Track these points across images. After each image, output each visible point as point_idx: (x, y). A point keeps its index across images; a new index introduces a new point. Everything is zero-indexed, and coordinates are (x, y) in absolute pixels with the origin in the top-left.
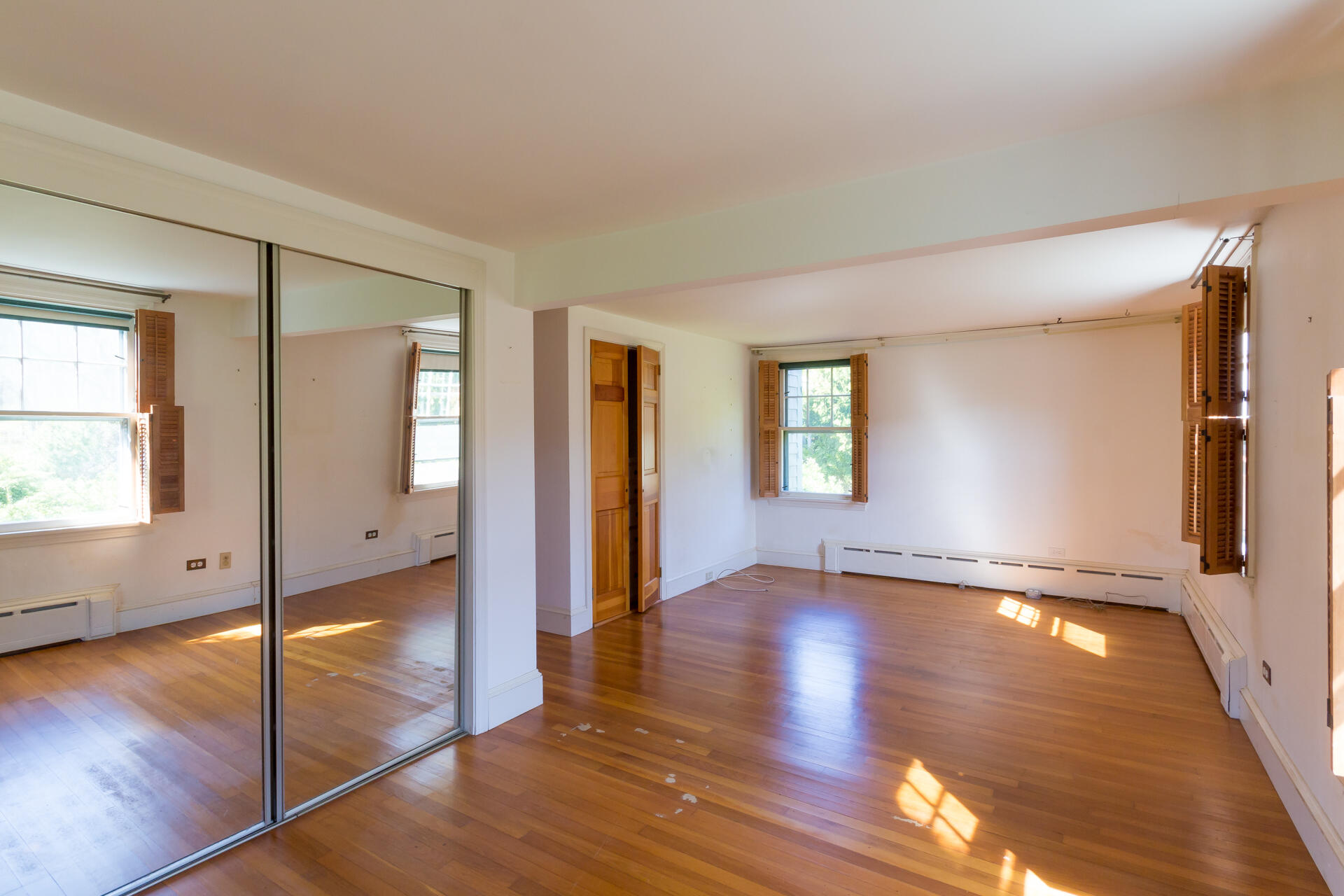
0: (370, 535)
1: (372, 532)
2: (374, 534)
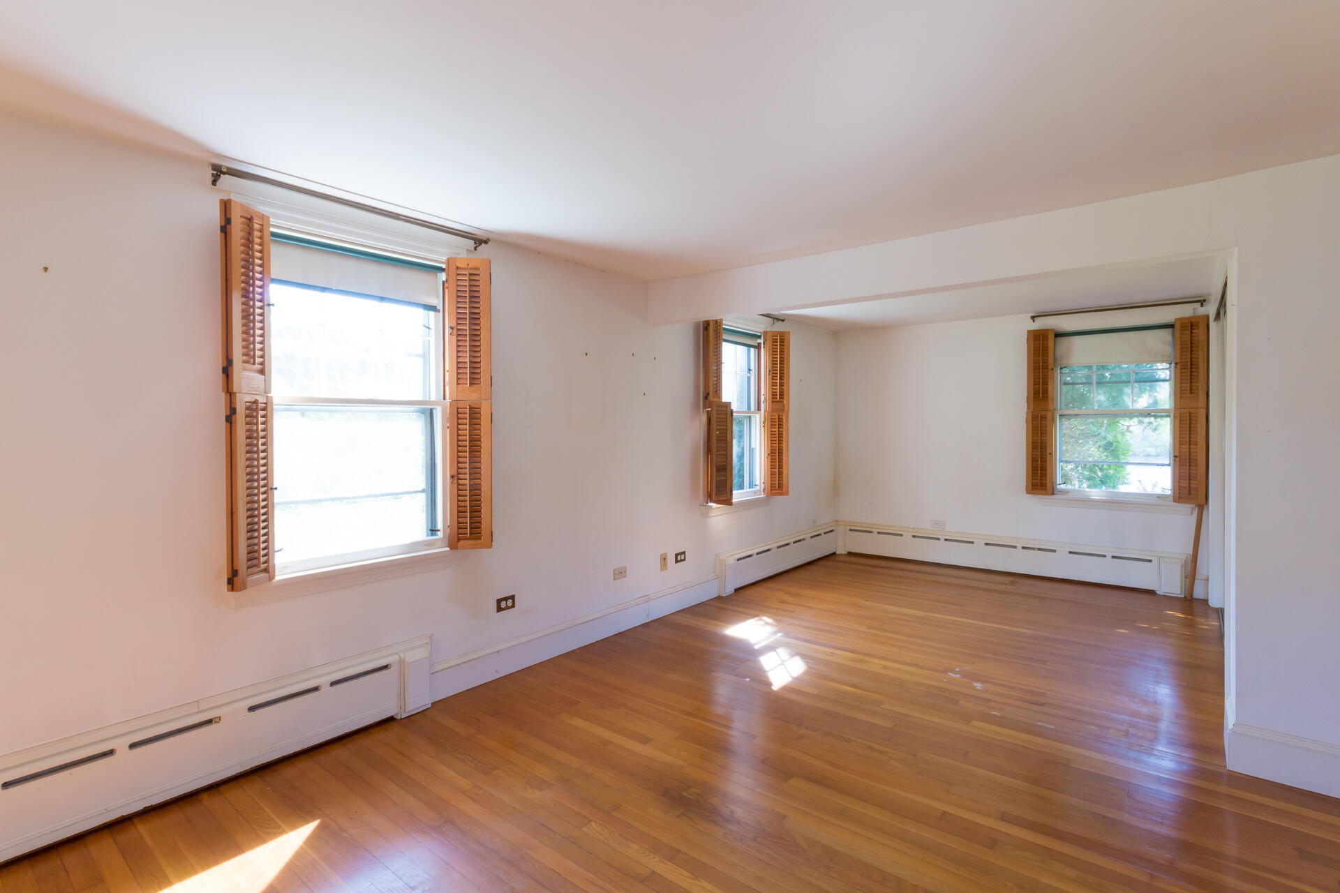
0: (503, 604)
1: (506, 599)
2: (510, 602)
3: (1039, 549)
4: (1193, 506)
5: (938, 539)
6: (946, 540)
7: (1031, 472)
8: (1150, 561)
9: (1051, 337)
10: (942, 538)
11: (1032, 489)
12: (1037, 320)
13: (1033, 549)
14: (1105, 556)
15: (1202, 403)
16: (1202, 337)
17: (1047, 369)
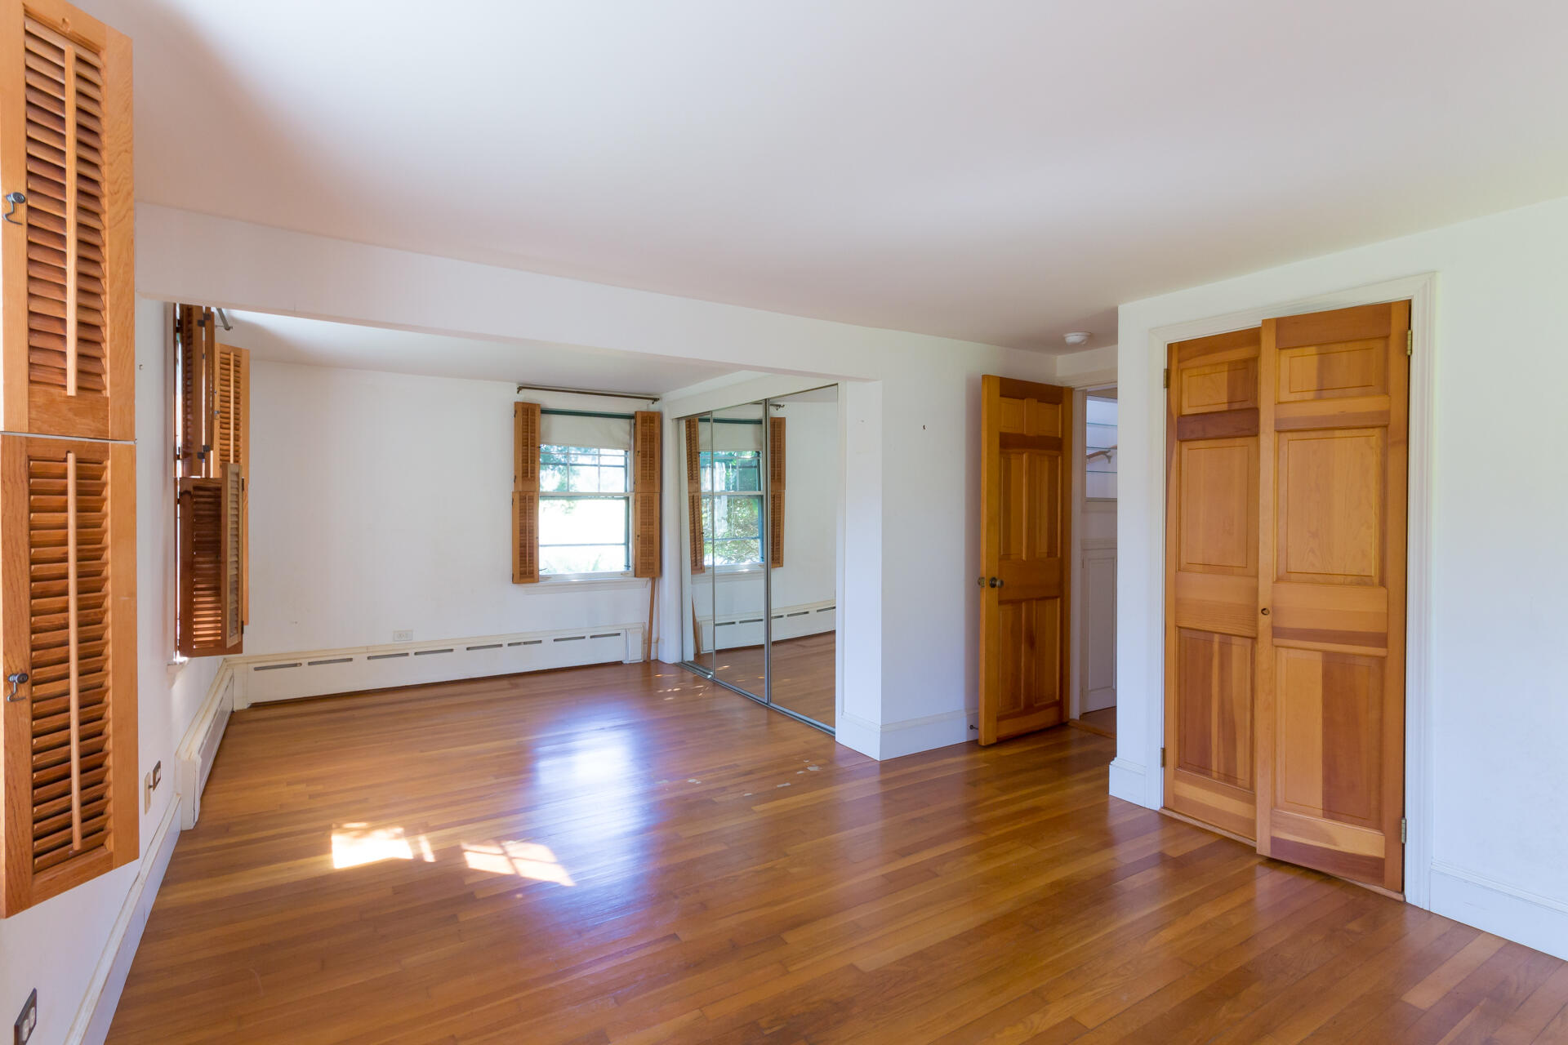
3: (525, 643)
4: (648, 579)
5: (407, 654)
6: (416, 654)
7: (519, 558)
8: (619, 634)
9: (538, 412)
10: (412, 652)
11: (521, 578)
12: (523, 391)
13: (519, 644)
14: (584, 638)
15: (657, 489)
16: (657, 431)
17: (534, 446)
